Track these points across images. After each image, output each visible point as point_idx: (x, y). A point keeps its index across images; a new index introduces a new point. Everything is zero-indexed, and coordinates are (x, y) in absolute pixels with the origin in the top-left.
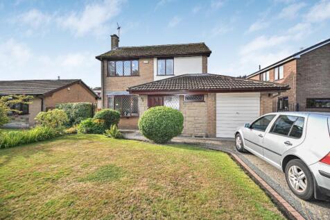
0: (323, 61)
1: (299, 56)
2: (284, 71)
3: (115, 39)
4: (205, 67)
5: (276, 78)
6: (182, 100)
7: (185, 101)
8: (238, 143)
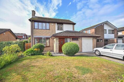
0: (100, 29)
1: (95, 27)
2: (91, 31)
3: (34, 12)
4: (74, 29)
5: (88, 33)
6: (71, 40)
7: (72, 40)
8: (97, 53)
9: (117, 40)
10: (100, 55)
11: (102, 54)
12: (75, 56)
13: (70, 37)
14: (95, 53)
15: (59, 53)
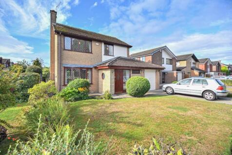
0: (158, 57)
1: (152, 54)
6: (131, 73)
7: (133, 73)
8: (169, 91)
9: (177, 73)
10: (173, 93)
11: (175, 92)
12: (145, 97)
13: (129, 68)
14: (166, 91)
15: (115, 93)
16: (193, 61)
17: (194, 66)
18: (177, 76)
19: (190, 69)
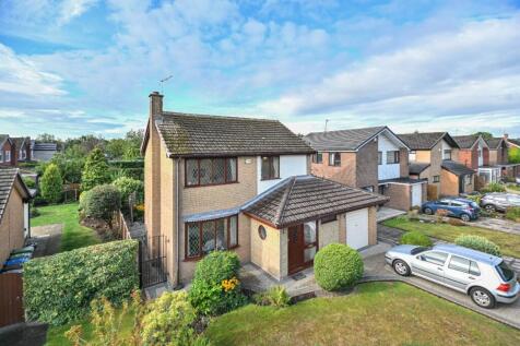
1: (357, 150)
6: (319, 222)
7: (322, 223)
8: (400, 268)
9: (410, 187)
14: (393, 266)
15: (289, 275)
16: (445, 146)
17: (448, 156)
18: (411, 193)
19: (439, 167)
